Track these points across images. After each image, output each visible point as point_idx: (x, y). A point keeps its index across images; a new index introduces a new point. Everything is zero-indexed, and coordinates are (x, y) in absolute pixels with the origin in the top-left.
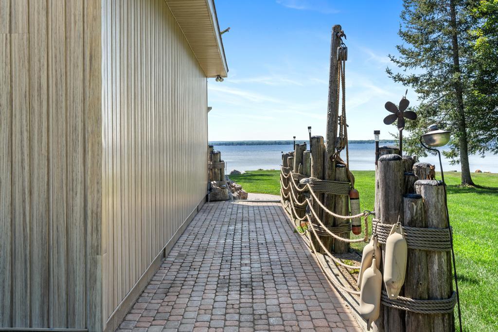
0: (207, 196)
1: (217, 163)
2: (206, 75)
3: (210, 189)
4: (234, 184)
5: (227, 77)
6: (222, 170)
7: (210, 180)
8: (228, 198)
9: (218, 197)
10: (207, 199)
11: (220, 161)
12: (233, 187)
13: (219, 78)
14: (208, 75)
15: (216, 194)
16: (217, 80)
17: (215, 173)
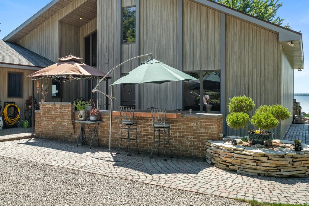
0: (293, 121)
1: (298, 107)
2: (293, 68)
3: (294, 118)
4: (305, 117)
5: (303, 69)
6: (300, 110)
7: (294, 114)
8: (303, 123)
9: (298, 122)
10: (293, 123)
11: (299, 106)
12: (305, 118)
13: (300, 69)
14: (294, 68)
15: (297, 121)
16: (298, 70)
17: (297, 111)
